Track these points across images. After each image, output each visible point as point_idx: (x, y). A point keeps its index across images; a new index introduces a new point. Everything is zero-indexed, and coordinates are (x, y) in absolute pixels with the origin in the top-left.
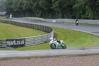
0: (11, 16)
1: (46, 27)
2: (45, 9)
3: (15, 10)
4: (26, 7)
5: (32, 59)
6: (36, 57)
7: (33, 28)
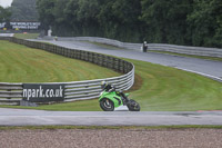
0: (50, 32)
1: (119, 60)
2: (126, 20)
3: (59, 20)
4: (83, 13)
5: (60, 131)
6: (69, 128)
7: (93, 62)
